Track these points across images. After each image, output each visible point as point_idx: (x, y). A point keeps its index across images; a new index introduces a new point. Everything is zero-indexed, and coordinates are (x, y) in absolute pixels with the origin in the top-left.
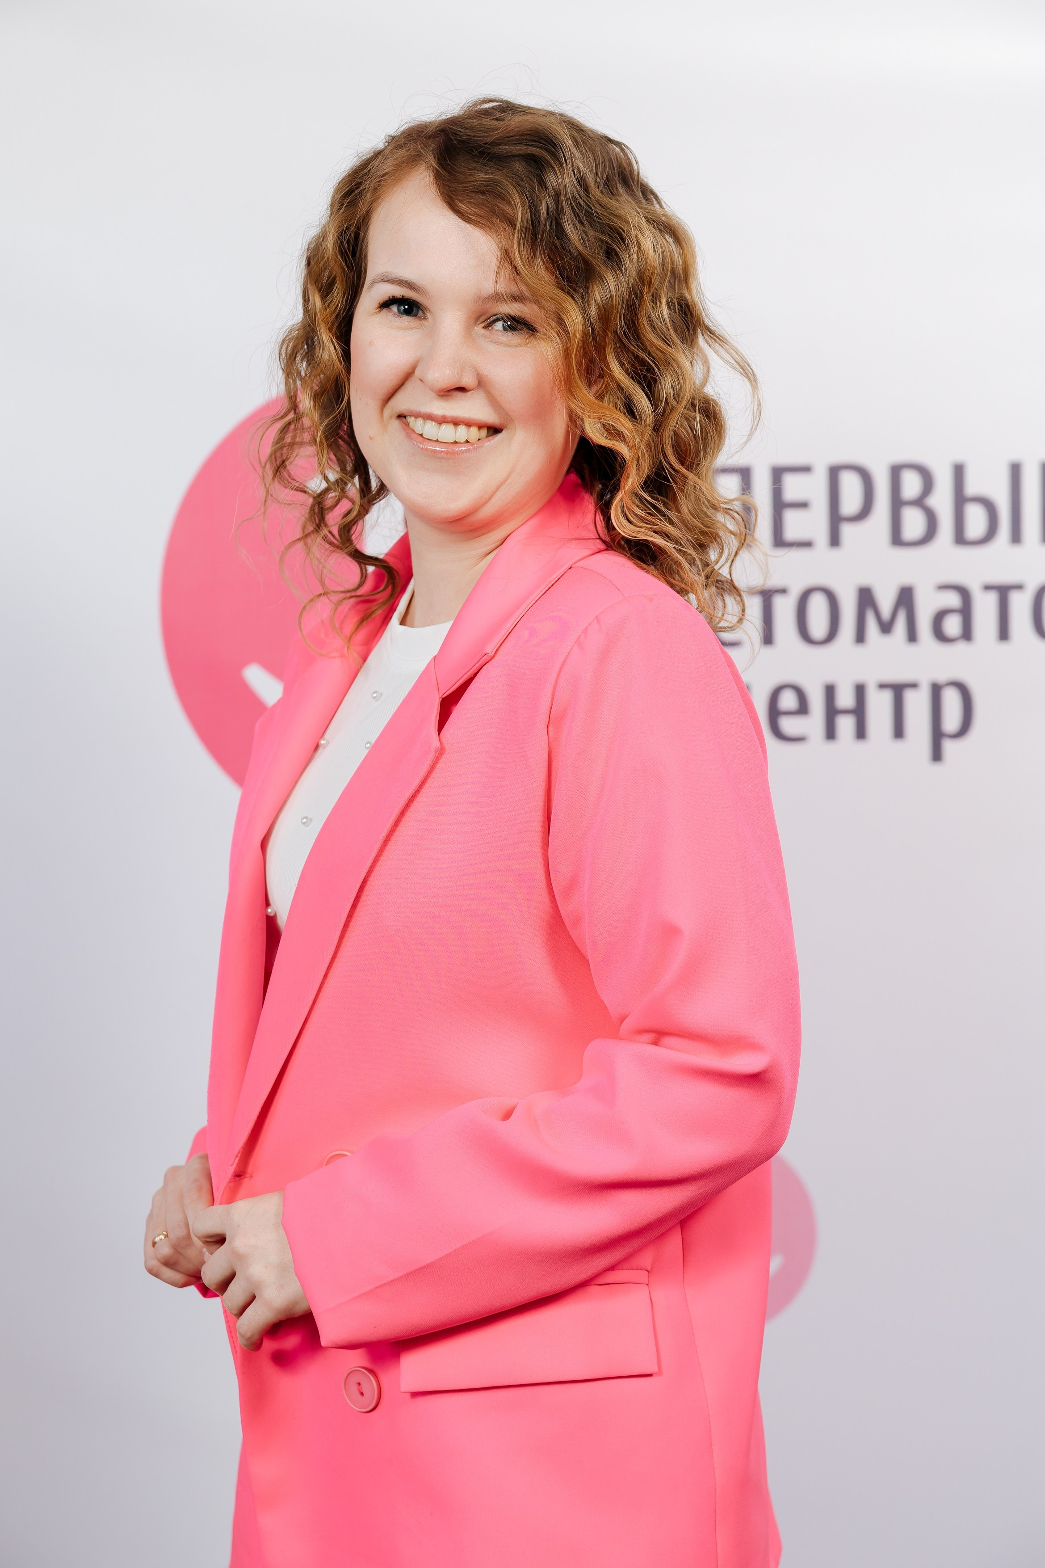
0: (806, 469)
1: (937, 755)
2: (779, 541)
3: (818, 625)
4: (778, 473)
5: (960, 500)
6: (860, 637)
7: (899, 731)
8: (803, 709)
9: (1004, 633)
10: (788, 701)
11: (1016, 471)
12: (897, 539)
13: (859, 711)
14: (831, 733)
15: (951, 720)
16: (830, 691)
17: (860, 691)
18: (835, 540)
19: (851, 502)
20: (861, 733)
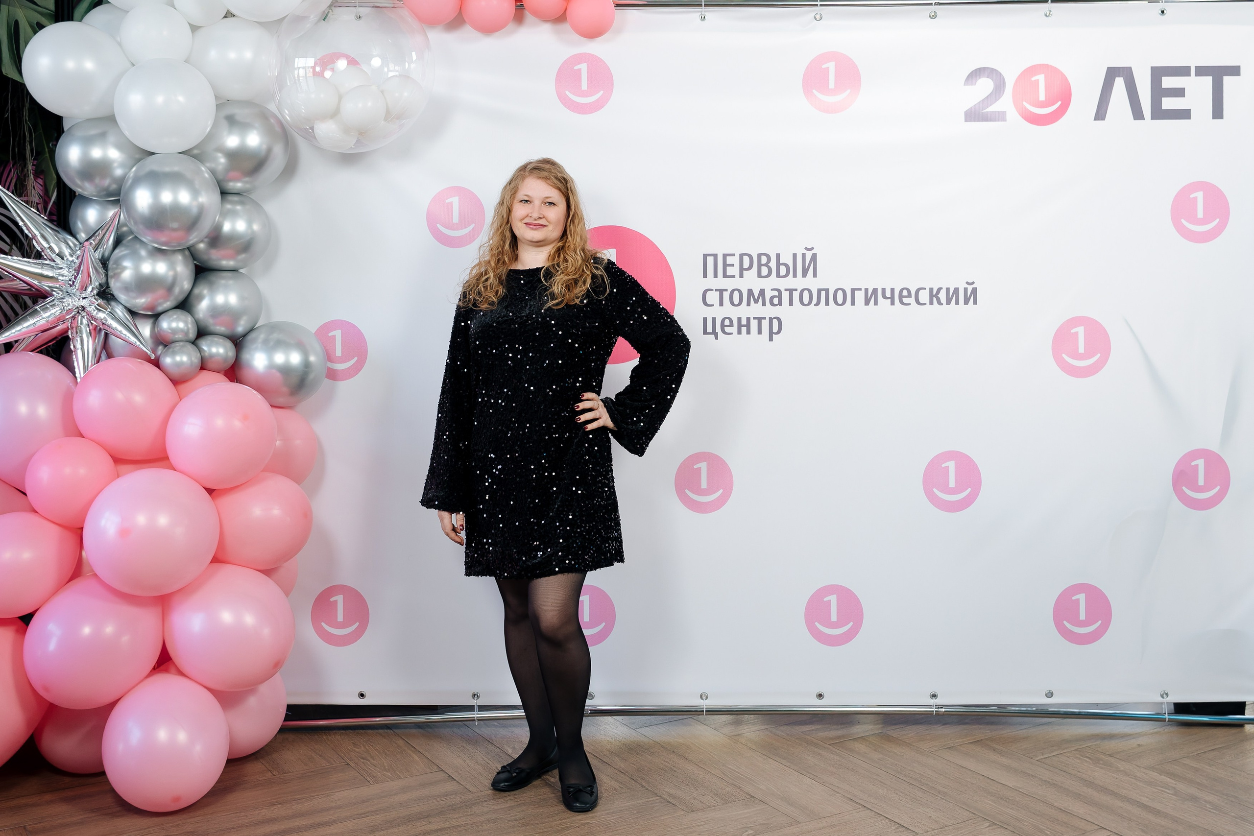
0: (734, 255)
1: (771, 339)
2: (725, 275)
3: (736, 300)
4: (725, 256)
5: (779, 264)
6: (749, 304)
7: (760, 332)
8: (731, 325)
9: (791, 304)
10: (727, 322)
11: (795, 256)
12: (760, 275)
13: (748, 326)
14: (739, 332)
15: (775, 329)
16: (739, 319)
17: (748, 319)
18: (741, 276)
19: (746, 264)
20: (748, 332)
